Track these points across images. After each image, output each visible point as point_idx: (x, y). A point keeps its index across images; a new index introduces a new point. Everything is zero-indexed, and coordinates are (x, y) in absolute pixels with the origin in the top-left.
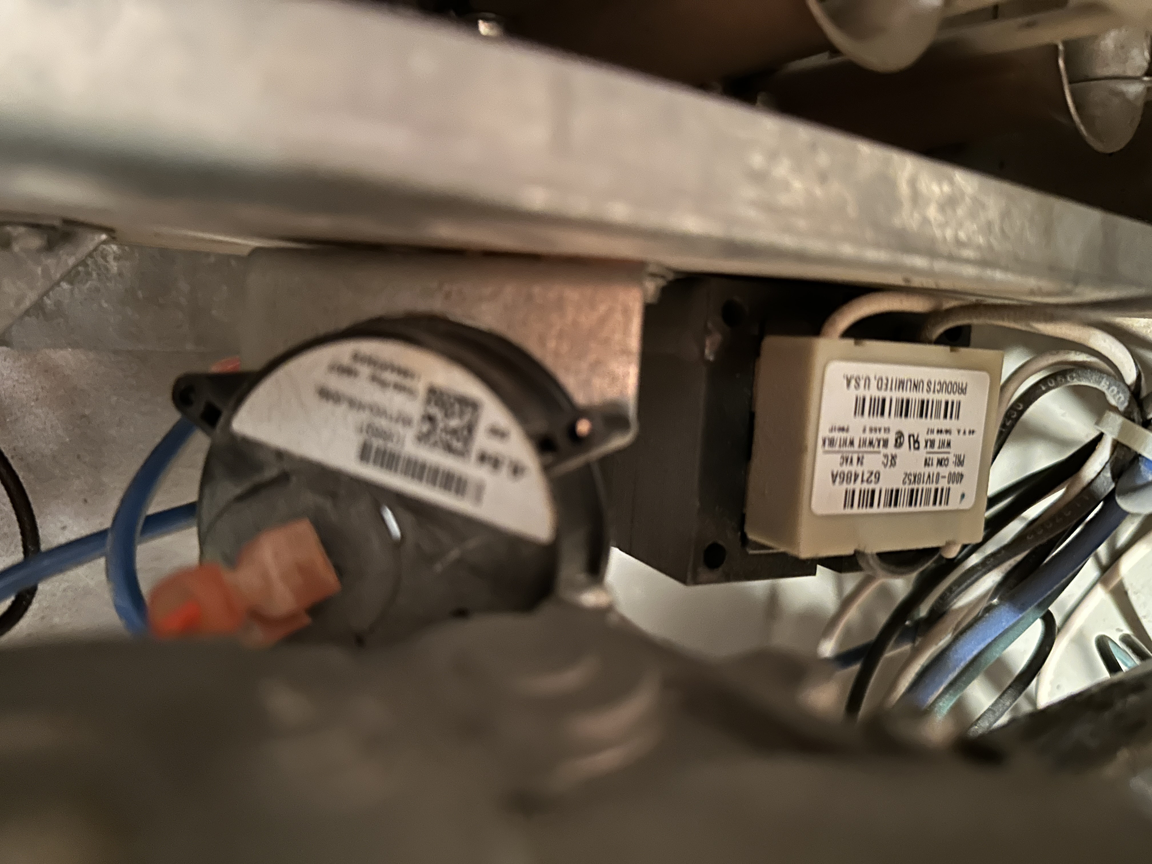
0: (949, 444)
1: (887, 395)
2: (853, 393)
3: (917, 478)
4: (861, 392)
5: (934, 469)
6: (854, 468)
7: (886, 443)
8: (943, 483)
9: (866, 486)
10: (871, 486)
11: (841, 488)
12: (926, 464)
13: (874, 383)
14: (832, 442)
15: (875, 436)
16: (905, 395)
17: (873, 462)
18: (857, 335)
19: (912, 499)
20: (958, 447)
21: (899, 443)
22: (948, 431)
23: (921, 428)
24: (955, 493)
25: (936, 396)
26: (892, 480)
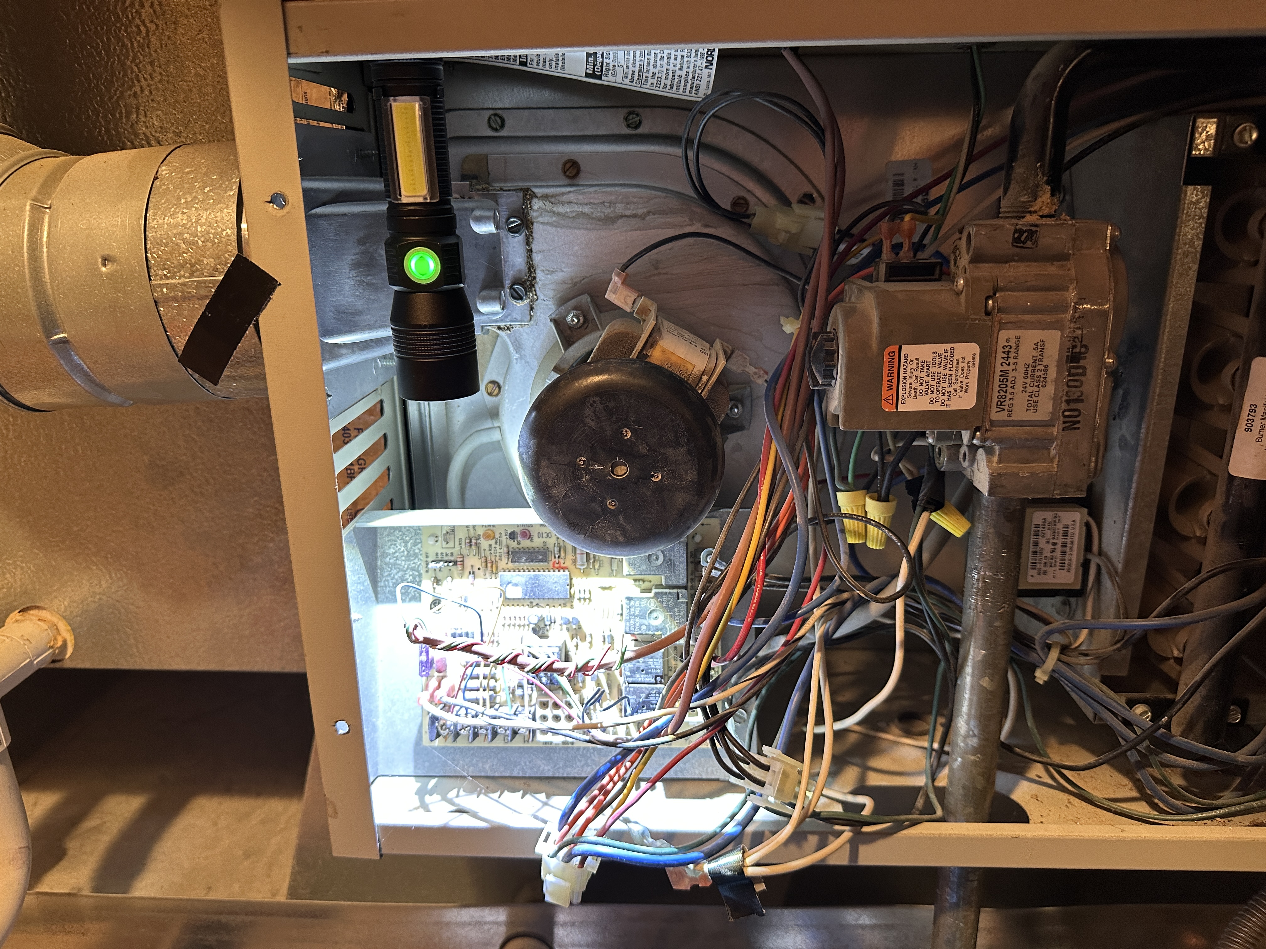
0: (1051, 566)
1: (1069, 537)
2: (1070, 523)
3: (1041, 553)
4: (1071, 527)
5: (1043, 561)
6: (1047, 527)
7: (1054, 538)
8: (1038, 566)
9: (1041, 532)
10: (1040, 534)
11: (1040, 522)
12: (1046, 557)
13: (1072, 531)
14: (1056, 517)
15: (1056, 534)
16: (1069, 545)
17: (1048, 534)
18: (1087, 525)
19: (1035, 552)
20: (1050, 570)
21: (1055, 544)
22: (1055, 566)
23: (1058, 553)
24: (1035, 572)
25: (1067, 558)
26: (1042, 542)
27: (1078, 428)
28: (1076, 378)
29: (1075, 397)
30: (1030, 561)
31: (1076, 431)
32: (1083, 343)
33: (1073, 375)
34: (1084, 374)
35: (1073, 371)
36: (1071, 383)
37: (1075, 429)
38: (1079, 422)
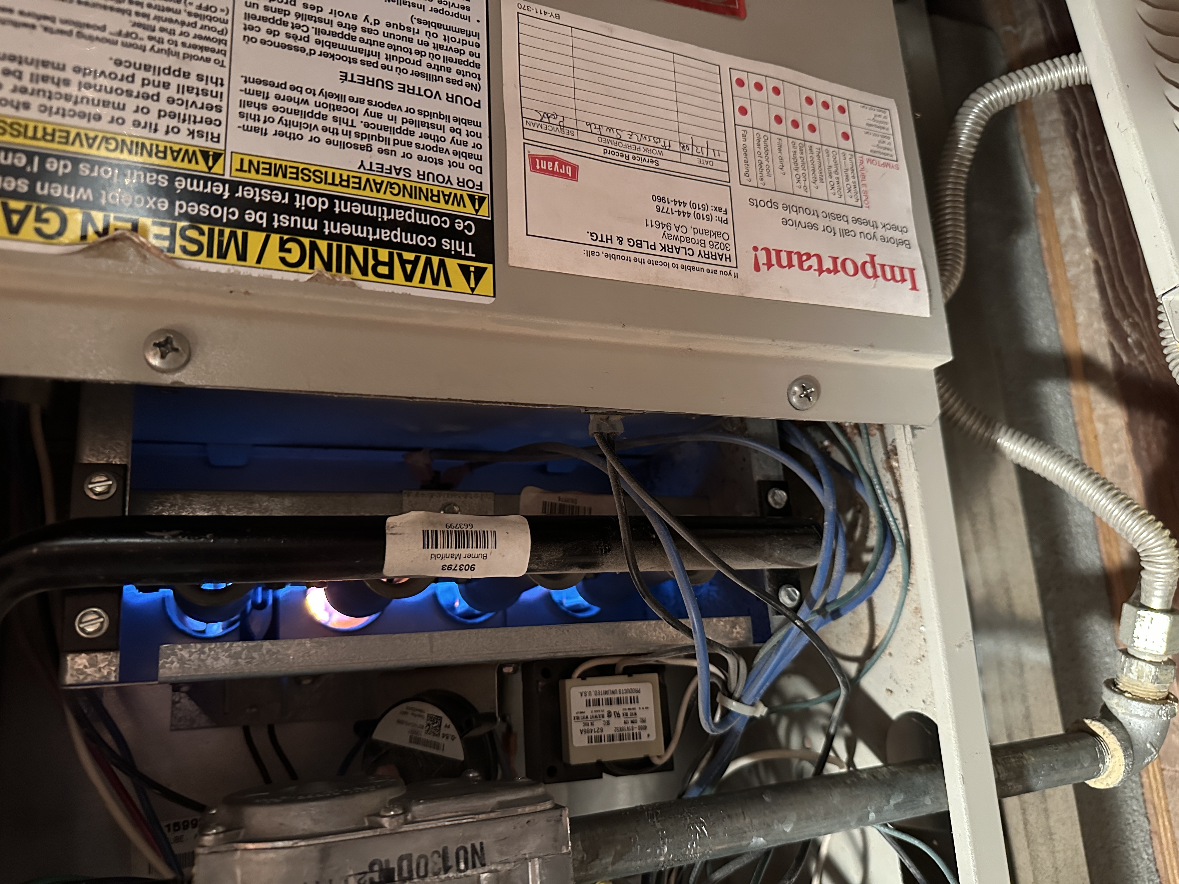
0: (635, 714)
1: (601, 698)
2: (584, 699)
3: (621, 729)
4: (588, 697)
5: (630, 725)
6: (590, 727)
7: (603, 717)
8: (636, 730)
9: (596, 734)
10: (600, 734)
11: (585, 737)
12: (625, 723)
13: (593, 694)
14: (578, 718)
15: (597, 714)
16: (609, 696)
17: (598, 724)
18: (584, 676)
19: (621, 738)
20: (641, 714)
21: (609, 715)
22: (634, 709)
23: (619, 709)
24: (644, 734)
25: (625, 695)
26: (609, 731)
27: (481, 844)
28: (414, 866)
29: (440, 860)
30: (632, 741)
31: (484, 845)
32: (367, 870)
33: (410, 871)
34: (409, 857)
35: (405, 874)
36: (422, 873)
37: (482, 848)
38: (473, 846)
